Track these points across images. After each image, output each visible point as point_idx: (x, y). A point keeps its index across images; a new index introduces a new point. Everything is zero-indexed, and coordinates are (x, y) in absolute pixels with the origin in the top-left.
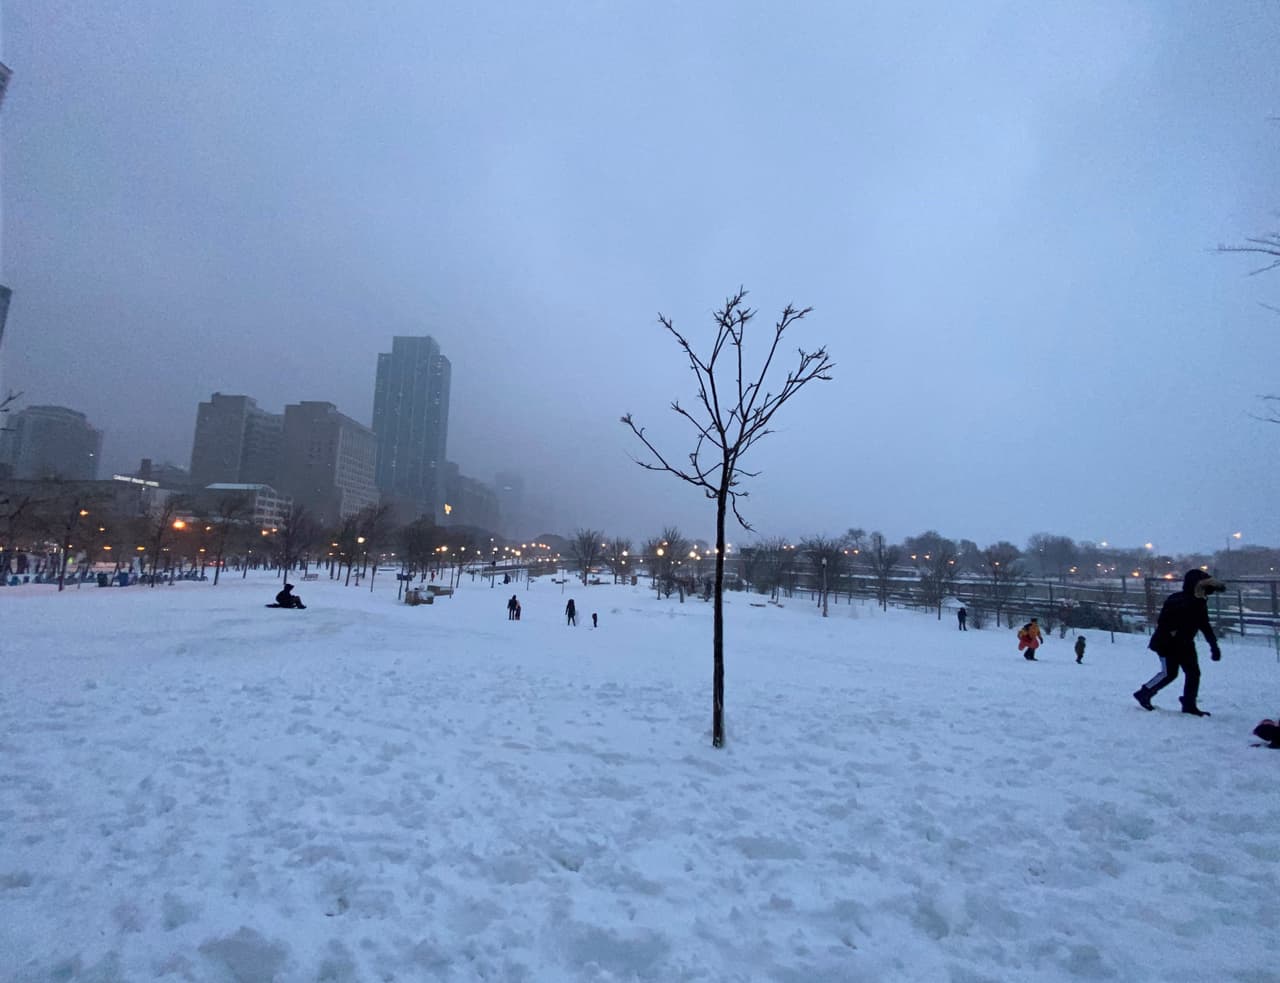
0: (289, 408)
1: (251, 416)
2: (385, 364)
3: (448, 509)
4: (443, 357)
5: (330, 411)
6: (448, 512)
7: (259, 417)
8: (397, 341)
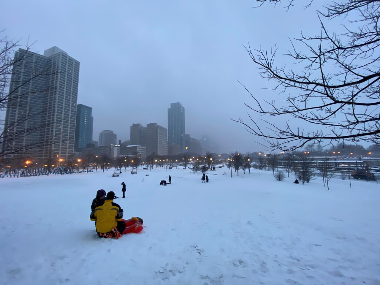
0: (148, 125)
1: (140, 128)
2: (169, 111)
3: (187, 148)
4: (182, 107)
5: (156, 125)
6: (187, 149)
7: (142, 128)
8: (172, 105)
